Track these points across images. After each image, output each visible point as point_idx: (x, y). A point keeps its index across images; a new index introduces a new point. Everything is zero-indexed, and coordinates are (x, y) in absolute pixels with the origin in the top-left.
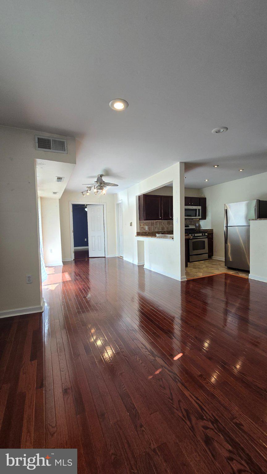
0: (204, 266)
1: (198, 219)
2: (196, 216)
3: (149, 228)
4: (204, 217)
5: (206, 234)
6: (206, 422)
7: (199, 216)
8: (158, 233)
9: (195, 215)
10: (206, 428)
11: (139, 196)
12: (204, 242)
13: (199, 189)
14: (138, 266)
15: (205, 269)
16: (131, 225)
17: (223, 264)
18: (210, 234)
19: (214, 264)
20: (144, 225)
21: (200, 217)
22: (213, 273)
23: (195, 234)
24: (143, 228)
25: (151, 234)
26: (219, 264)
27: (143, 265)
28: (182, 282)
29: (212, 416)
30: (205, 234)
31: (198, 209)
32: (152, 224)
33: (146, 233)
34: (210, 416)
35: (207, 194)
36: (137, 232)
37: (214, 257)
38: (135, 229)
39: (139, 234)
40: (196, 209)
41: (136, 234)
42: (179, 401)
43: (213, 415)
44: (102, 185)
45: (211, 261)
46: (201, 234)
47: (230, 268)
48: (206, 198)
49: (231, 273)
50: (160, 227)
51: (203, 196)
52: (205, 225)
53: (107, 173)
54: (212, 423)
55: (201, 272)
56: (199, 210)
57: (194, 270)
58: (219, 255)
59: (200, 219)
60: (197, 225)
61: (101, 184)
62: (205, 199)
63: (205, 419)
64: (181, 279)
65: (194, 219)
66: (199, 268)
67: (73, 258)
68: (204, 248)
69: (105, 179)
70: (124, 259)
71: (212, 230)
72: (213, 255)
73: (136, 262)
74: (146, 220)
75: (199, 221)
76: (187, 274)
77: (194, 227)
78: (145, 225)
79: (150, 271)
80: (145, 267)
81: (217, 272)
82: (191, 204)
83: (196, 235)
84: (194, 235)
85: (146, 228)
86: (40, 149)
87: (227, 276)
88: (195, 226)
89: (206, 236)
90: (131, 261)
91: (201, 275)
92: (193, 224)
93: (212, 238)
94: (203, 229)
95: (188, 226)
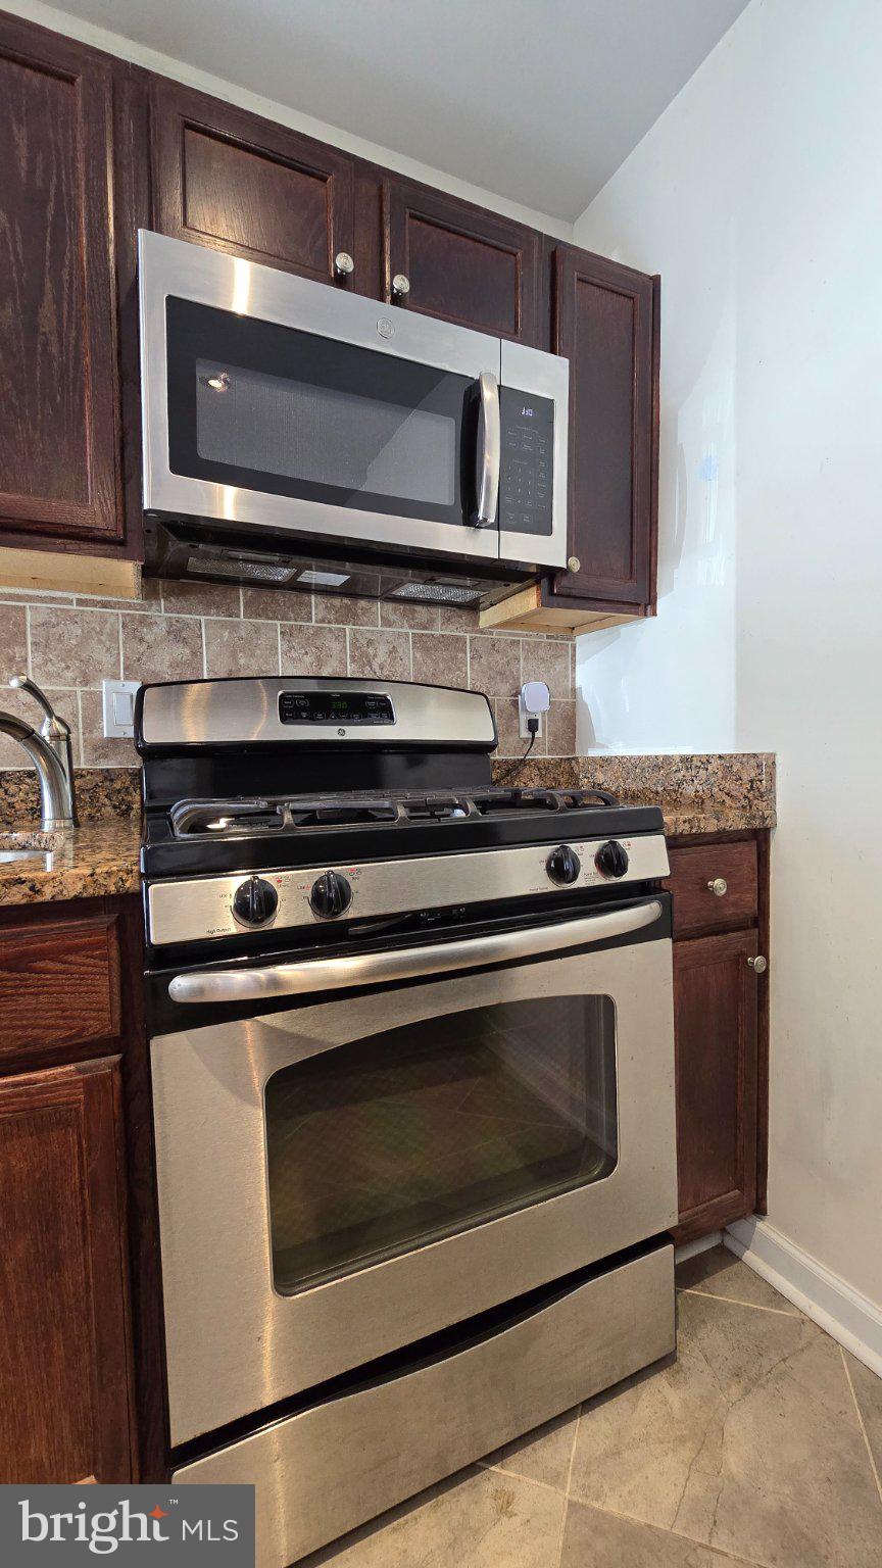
5: (647, 858)
9: (445, 493)
12: (597, 1014)
21: (548, 550)
30: (611, 862)
48: (656, 281)
60: (536, 697)
72: (760, 1210)
75: (555, 654)
89: (644, 890)
92: (470, 677)
93: (757, 923)
94: (606, 762)
95: (382, 711)
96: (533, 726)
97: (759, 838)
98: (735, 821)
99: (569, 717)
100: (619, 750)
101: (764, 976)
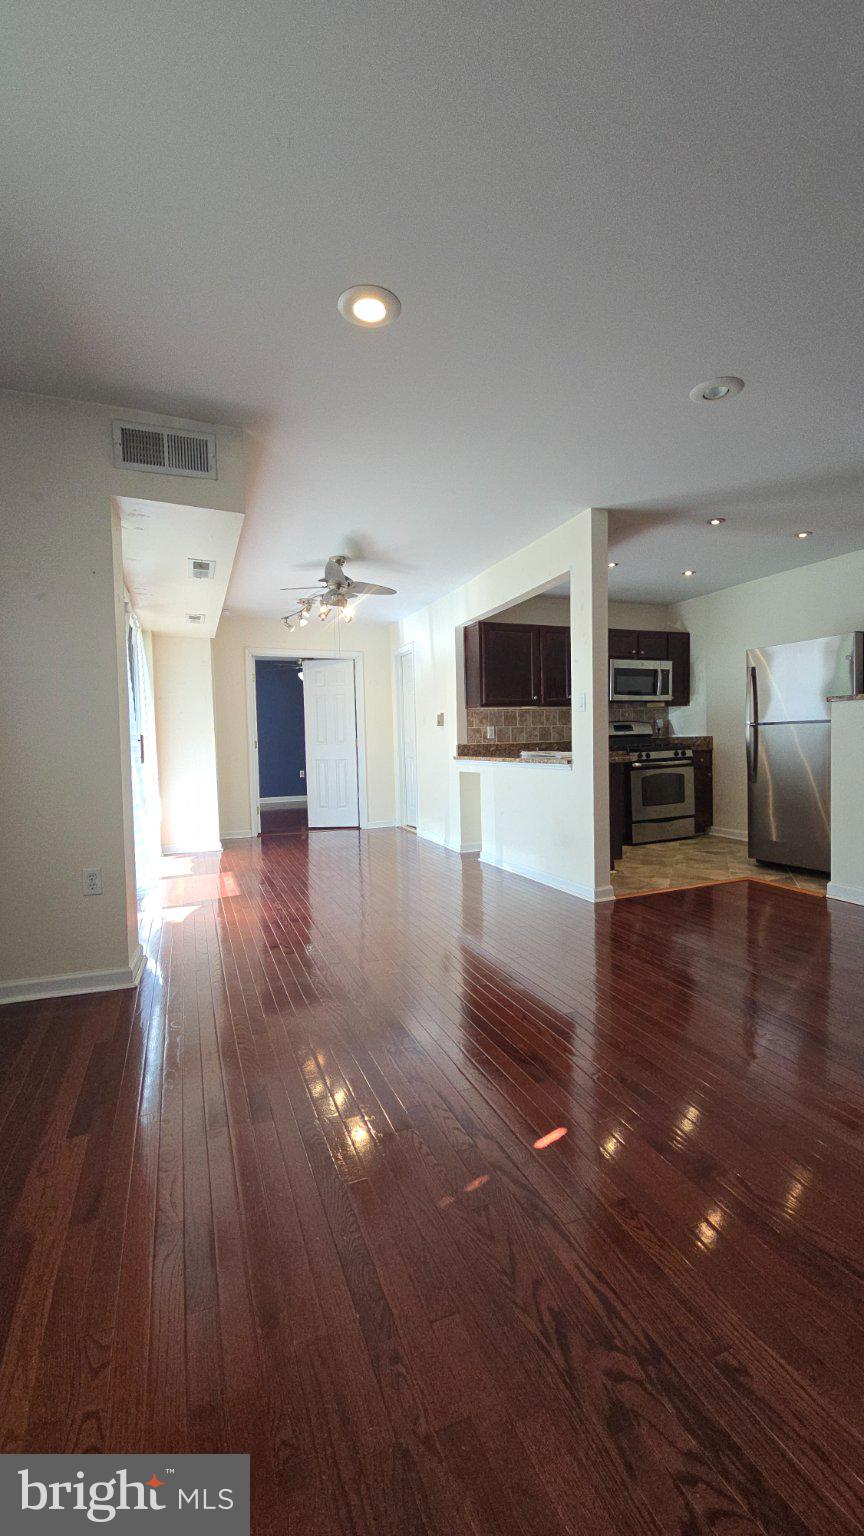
0: (679, 857)
1: (663, 705)
2: (655, 693)
3: (499, 734)
4: (682, 697)
5: (689, 753)
6: (619, 1356)
7: (665, 691)
8: (528, 747)
9: (650, 691)
10: (617, 1377)
11: (466, 628)
12: (681, 777)
13: (666, 606)
14: (463, 856)
15: (682, 867)
16: (440, 722)
17: (744, 851)
18: (701, 754)
19: (715, 853)
20: (481, 722)
21: (669, 697)
22: (706, 879)
23: (651, 753)
24: (478, 731)
25: (506, 750)
26: (732, 853)
27: (478, 854)
28: (597, 905)
29: (642, 1339)
30: (684, 753)
31: (662, 671)
32: (510, 719)
33: (487, 747)
34: (636, 1338)
35: (693, 621)
36: (459, 747)
37: (717, 830)
38: (451, 736)
39: (464, 751)
40: (656, 671)
41: (454, 752)
42: (537, 1284)
43: (648, 1337)
44: (343, 590)
45: (706, 840)
46: (670, 754)
47: (766, 865)
48: (687, 635)
49: (769, 878)
50: (535, 729)
51: (678, 627)
52: (685, 722)
53: (359, 551)
54: (642, 1362)
55: (665, 876)
56: (665, 673)
57: (645, 869)
58: (733, 824)
59: (668, 704)
60: (660, 723)
61: (340, 588)
62: (684, 639)
63: (617, 1349)
64: (597, 895)
65: (649, 705)
66: (663, 864)
67: (257, 828)
68: (681, 798)
69: (350, 571)
70: (419, 832)
71: (708, 740)
72: (712, 824)
73: (456, 845)
74: (487, 705)
75: (665, 711)
76: (618, 881)
77: (648, 730)
78: (484, 721)
79: (499, 871)
80: (482, 859)
81: (718, 876)
82: (638, 653)
83: (654, 755)
84: (648, 756)
85: (490, 732)
86: (128, 464)
87: (755, 890)
88: (654, 725)
89: (688, 758)
90: (441, 843)
91: (664, 885)
92: (645, 719)
93: (709, 767)
94: (678, 738)
95: (629, 728)
96: (659, 730)
97: (710, 752)
98: (705, 748)
99: (668, 726)
100: (681, 736)
101: (711, 778)
